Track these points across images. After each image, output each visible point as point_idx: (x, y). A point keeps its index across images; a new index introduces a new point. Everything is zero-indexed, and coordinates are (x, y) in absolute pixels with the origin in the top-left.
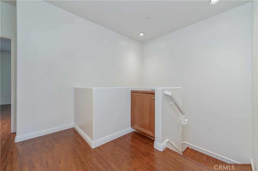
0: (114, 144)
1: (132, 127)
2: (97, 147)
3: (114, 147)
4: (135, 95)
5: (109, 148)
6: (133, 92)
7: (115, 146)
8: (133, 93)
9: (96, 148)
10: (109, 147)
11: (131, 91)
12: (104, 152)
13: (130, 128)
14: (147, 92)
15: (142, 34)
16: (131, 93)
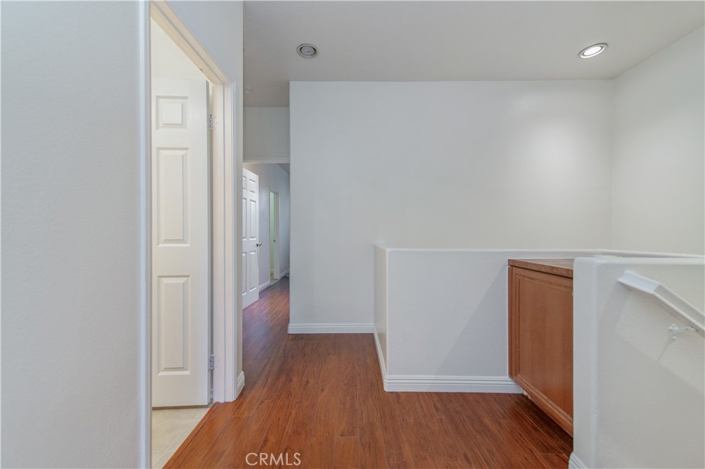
0: (438, 404)
1: (512, 378)
2: (396, 393)
3: (434, 411)
4: (520, 275)
5: (421, 406)
6: (514, 266)
7: (437, 409)
8: (514, 268)
9: (392, 393)
10: (423, 404)
11: (509, 260)
12: (404, 408)
13: (507, 377)
14: (555, 271)
15: (593, 51)
16: (508, 266)
